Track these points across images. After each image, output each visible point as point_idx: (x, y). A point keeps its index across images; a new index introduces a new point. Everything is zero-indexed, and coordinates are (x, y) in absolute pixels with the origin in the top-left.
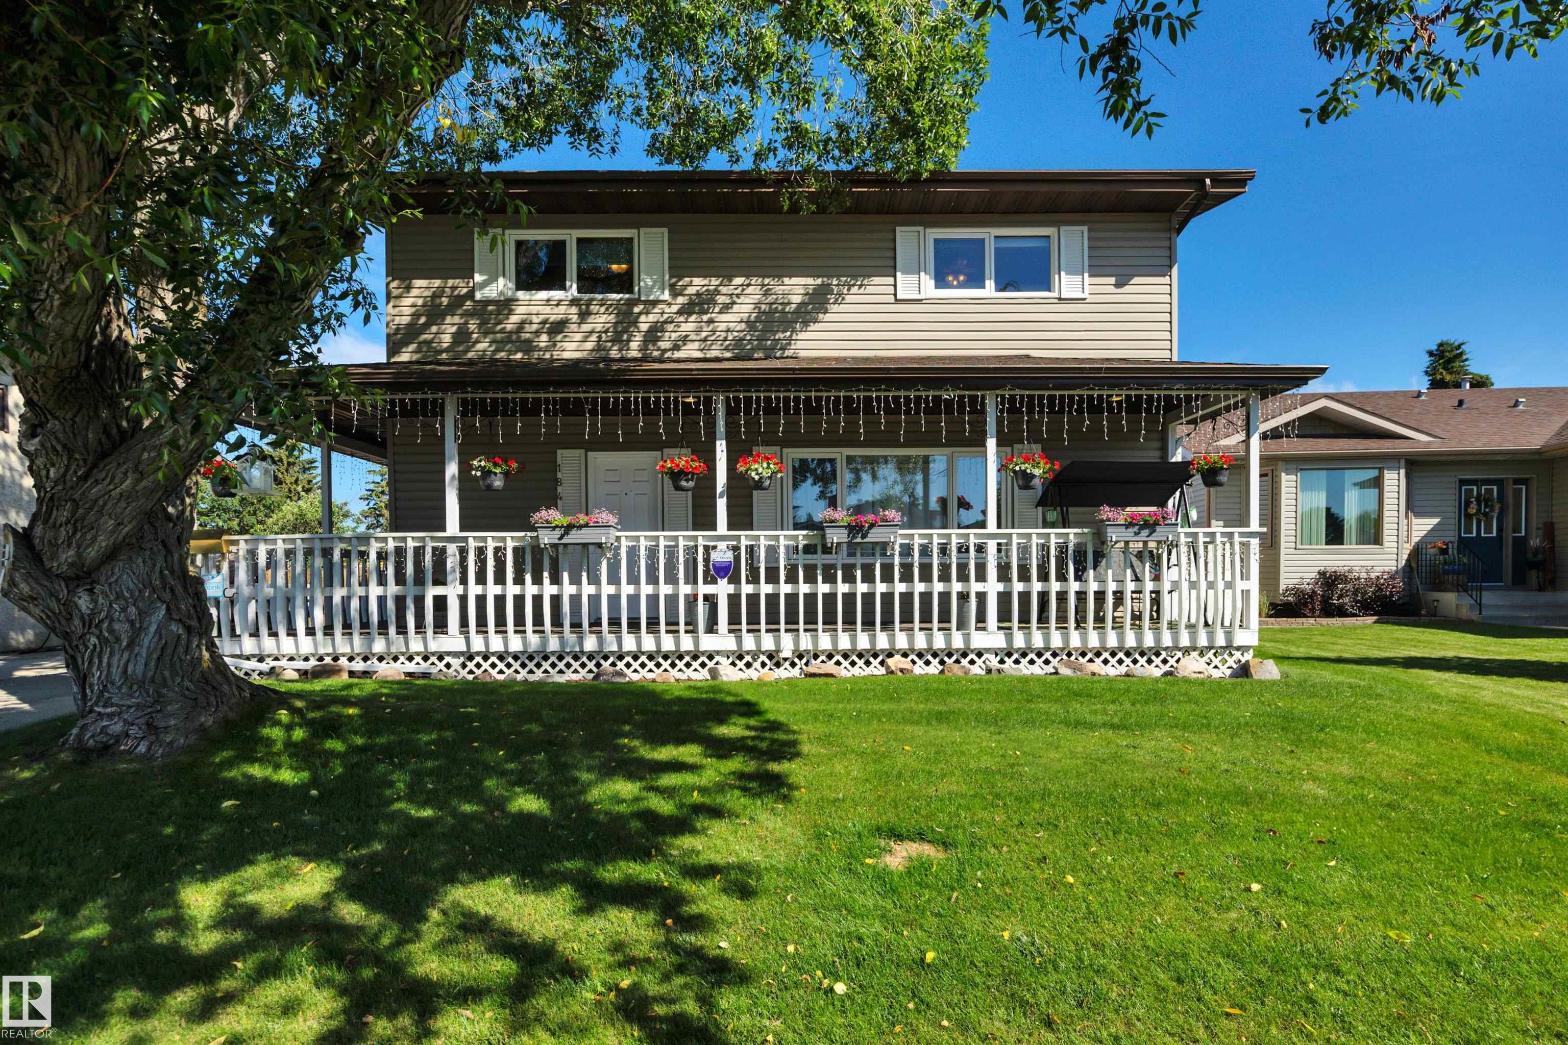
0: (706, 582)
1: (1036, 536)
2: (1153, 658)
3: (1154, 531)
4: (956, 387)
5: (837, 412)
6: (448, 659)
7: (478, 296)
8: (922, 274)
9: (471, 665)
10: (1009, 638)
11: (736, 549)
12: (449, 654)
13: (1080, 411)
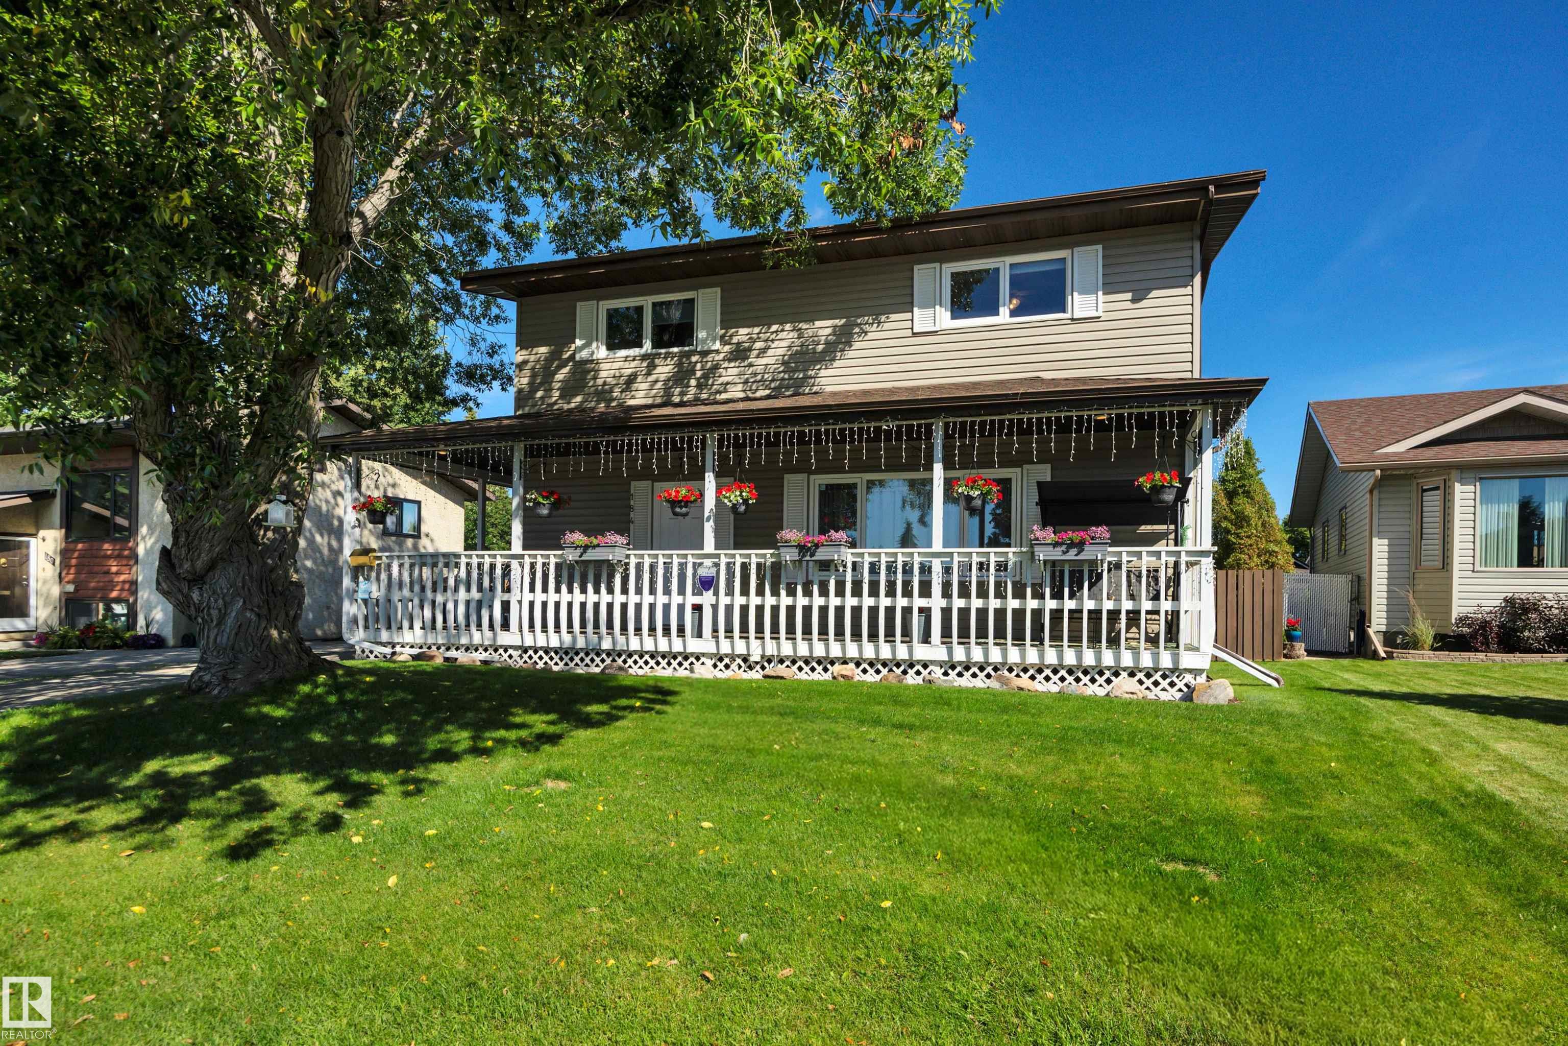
0: (694, 594)
1: (976, 554)
2: (1097, 677)
3: (1083, 550)
4: (895, 418)
5: (792, 444)
6: (510, 651)
7: (578, 357)
8: (938, 307)
9: (526, 657)
10: (950, 651)
11: (717, 565)
12: (511, 647)
13: (1010, 434)
